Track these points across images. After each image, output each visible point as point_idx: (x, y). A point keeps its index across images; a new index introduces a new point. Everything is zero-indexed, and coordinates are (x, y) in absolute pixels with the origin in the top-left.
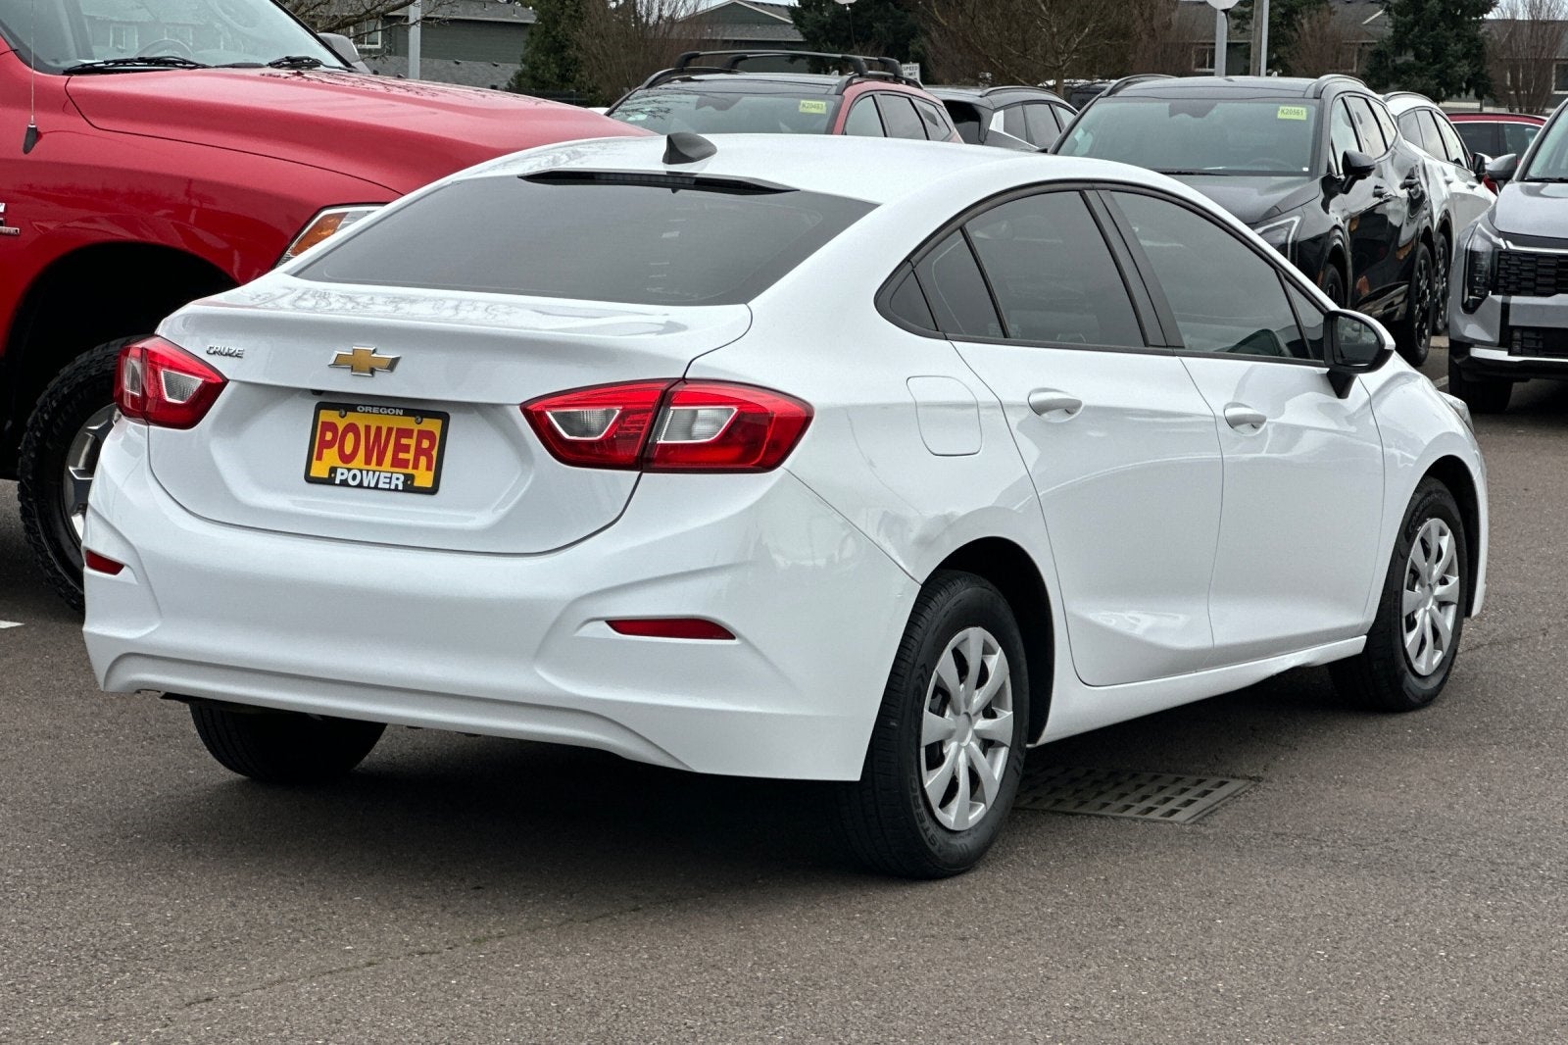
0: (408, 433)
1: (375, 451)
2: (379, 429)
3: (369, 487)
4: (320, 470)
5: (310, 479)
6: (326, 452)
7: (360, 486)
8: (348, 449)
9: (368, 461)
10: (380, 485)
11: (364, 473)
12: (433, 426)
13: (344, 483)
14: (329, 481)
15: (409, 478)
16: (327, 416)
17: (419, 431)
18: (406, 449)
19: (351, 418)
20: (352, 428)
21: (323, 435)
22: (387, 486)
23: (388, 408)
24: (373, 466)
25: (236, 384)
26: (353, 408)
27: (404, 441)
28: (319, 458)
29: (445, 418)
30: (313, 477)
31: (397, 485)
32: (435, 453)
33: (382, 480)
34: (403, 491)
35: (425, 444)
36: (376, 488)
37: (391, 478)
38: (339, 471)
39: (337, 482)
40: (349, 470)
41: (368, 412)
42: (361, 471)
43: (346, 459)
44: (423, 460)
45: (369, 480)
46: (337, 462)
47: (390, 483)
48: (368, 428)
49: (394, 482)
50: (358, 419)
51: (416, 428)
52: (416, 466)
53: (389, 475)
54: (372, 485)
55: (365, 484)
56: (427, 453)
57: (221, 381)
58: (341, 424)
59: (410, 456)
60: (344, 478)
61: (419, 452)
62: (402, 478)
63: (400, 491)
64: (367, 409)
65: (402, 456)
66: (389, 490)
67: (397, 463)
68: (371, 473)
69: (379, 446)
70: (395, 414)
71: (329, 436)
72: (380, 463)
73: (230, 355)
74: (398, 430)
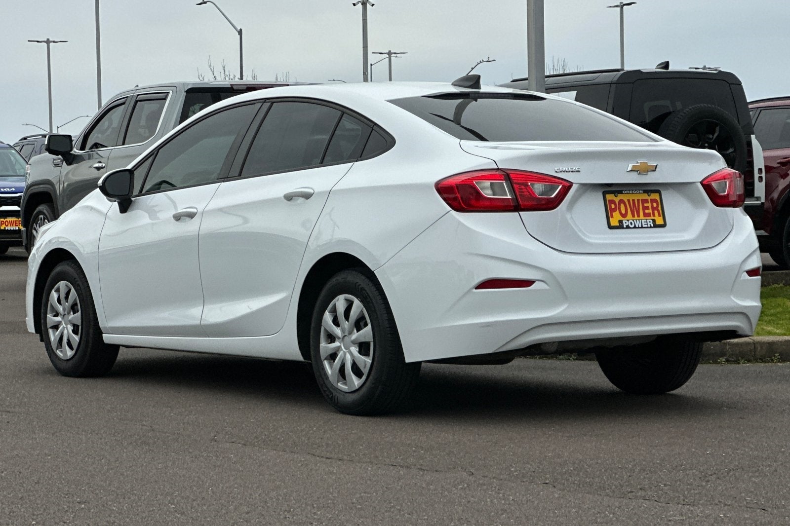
0: (646, 201)
1: (635, 211)
2: (633, 200)
3: (639, 228)
4: (614, 222)
5: (611, 227)
6: (614, 214)
7: (635, 227)
8: (623, 212)
9: (633, 216)
10: (644, 226)
11: (635, 221)
12: (655, 196)
13: (628, 227)
14: (620, 226)
15: (654, 221)
16: (609, 197)
17: (650, 199)
18: (647, 208)
19: (620, 197)
20: (621, 201)
21: (610, 206)
22: (646, 226)
23: (636, 190)
24: (636, 218)
25: (577, 185)
26: (621, 192)
27: (646, 205)
28: (612, 217)
29: (659, 192)
30: (613, 226)
31: (650, 225)
32: (660, 208)
33: (643, 223)
34: (654, 227)
35: (655, 205)
36: (642, 227)
37: (647, 222)
38: (624, 222)
39: (625, 227)
40: (628, 220)
41: (628, 193)
42: (633, 220)
43: (624, 216)
44: (656, 212)
45: (638, 224)
46: (621, 218)
47: (647, 224)
48: (629, 201)
49: (649, 224)
50: (624, 197)
51: (649, 198)
52: (654, 215)
53: (646, 221)
54: (640, 226)
55: (637, 226)
56: (656, 208)
57: (569, 184)
58: (617, 200)
59: (650, 211)
60: (627, 224)
61: (654, 209)
62: (651, 221)
63: (652, 227)
64: (627, 192)
65: (647, 211)
66: (648, 227)
67: (646, 215)
68: (638, 221)
69: (636, 209)
70: (639, 193)
71: (613, 206)
72: (638, 216)
73: (572, 172)
74: (642, 200)
